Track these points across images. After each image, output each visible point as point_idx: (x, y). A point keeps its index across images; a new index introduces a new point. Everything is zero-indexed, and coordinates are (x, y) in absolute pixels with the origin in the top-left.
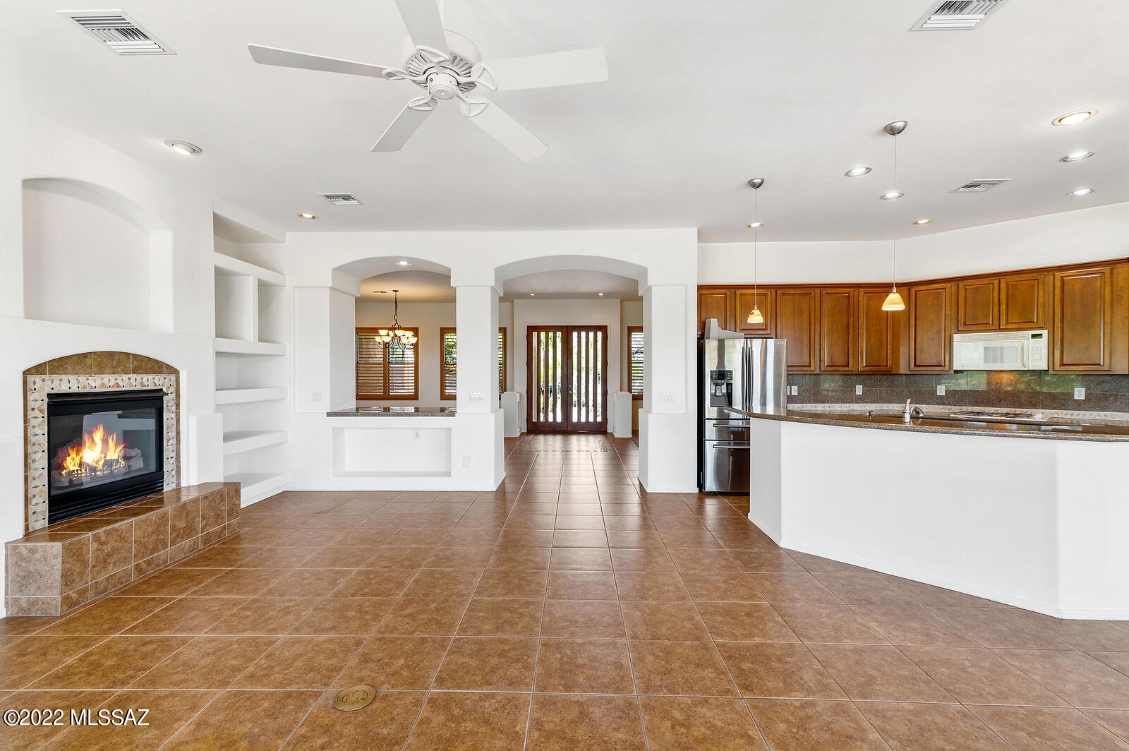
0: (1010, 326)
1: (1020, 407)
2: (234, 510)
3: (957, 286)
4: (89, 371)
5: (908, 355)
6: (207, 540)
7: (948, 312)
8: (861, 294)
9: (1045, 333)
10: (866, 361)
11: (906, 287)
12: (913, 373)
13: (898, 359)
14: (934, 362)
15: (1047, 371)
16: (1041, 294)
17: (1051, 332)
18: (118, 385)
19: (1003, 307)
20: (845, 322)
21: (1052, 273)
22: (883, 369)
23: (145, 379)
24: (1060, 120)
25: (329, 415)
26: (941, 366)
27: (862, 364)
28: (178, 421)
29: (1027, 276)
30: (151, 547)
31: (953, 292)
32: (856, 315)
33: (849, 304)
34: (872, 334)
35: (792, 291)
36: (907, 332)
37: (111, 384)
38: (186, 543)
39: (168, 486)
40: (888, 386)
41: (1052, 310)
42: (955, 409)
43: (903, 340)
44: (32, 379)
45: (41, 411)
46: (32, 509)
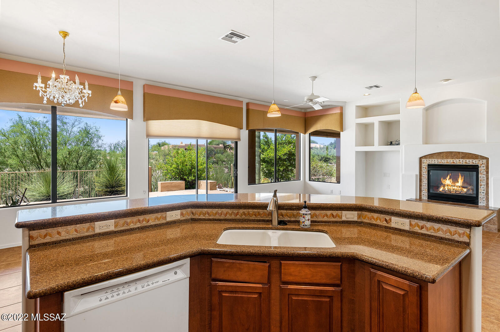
18: (454, 163)
23: (468, 161)
28: (487, 178)
37: (451, 162)
39: (481, 204)
44: (423, 160)
45: (426, 168)
46: (423, 193)
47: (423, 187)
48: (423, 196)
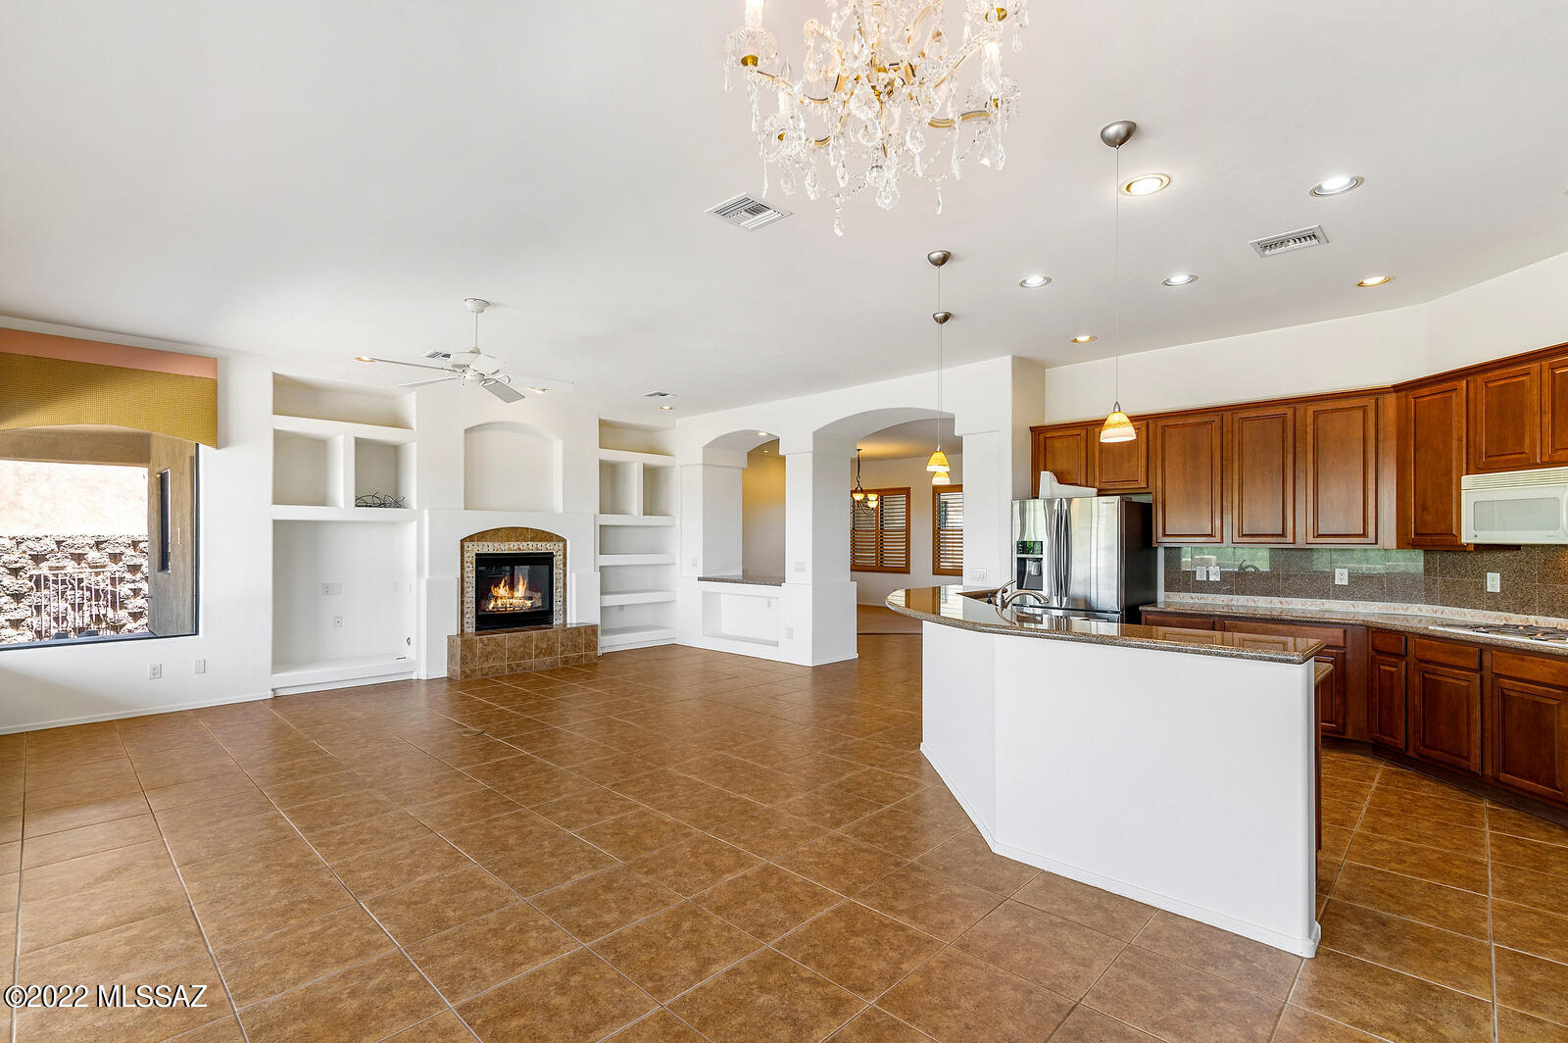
0: (1558, 456)
2: (592, 645)
3: (1474, 385)
4: (501, 540)
6: (566, 661)
11: (1401, 393)
14: (1440, 529)
18: (520, 549)
19: (1547, 418)
20: (1277, 462)
23: (539, 545)
24: (1128, 187)
25: (700, 579)
26: (1452, 535)
27: (1312, 532)
28: (565, 576)
30: (519, 655)
34: (1332, 480)
38: (548, 659)
39: (557, 621)
42: (1518, 619)
44: (466, 544)
45: (472, 563)
46: (466, 620)
47: (466, 606)
48: (466, 625)
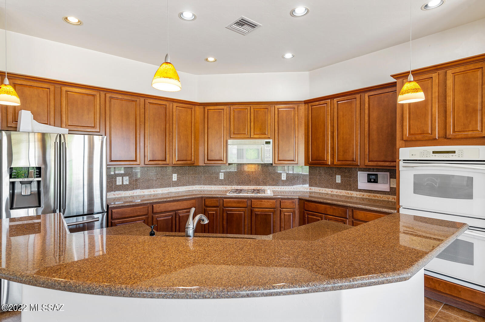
0: (256, 136)
1: (259, 185)
3: (229, 109)
5: (203, 153)
7: (225, 125)
8: (174, 107)
9: (271, 141)
10: (178, 156)
11: (202, 107)
12: (207, 165)
13: (198, 155)
14: (217, 158)
15: (272, 164)
16: (269, 118)
17: (274, 141)
19: (252, 124)
20: (163, 126)
21: (273, 106)
22: (189, 162)
26: (221, 160)
27: (175, 159)
29: (263, 106)
31: (228, 112)
32: (171, 122)
33: (166, 113)
34: (182, 137)
35: (120, 96)
36: (203, 137)
40: (193, 174)
41: (274, 128)
42: (229, 187)
43: (201, 143)
